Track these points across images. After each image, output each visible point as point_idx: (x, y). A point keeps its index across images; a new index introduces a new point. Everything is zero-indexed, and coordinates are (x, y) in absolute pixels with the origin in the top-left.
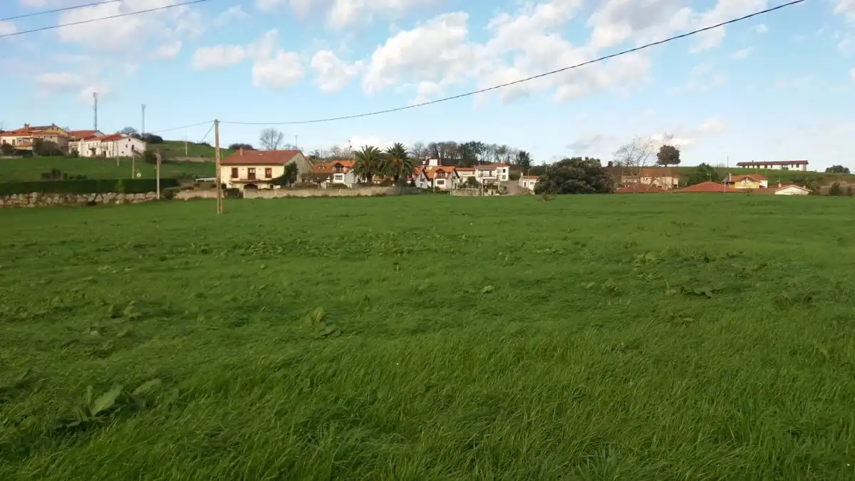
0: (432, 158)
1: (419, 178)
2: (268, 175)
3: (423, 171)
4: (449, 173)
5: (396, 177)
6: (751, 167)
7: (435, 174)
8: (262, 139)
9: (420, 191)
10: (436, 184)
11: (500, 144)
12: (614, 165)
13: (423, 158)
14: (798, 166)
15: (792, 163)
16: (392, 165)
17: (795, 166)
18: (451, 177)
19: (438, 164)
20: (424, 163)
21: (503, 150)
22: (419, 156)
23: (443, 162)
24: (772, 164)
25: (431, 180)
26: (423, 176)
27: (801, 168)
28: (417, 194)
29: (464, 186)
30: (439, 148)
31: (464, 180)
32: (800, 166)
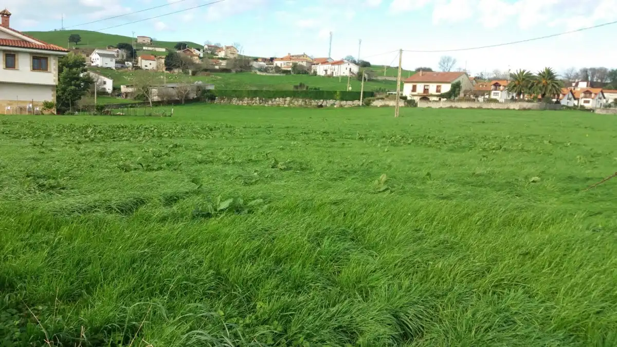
0: (582, 81)
1: (566, 97)
2: (438, 91)
3: (571, 91)
4: (596, 94)
5: (543, 95)
7: (582, 95)
8: (440, 64)
9: (564, 108)
10: (582, 102)
13: (573, 81)
16: (541, 85)
18: (597, 98)
19: (587, 86)
20: (574, 84)
22: (569, 78)
23: (592, 85)
25: (578, 99)
26: (571, 96)
28: (563, 110)
29: (610, 106)
30: (589, 73)
31: (610, 101)
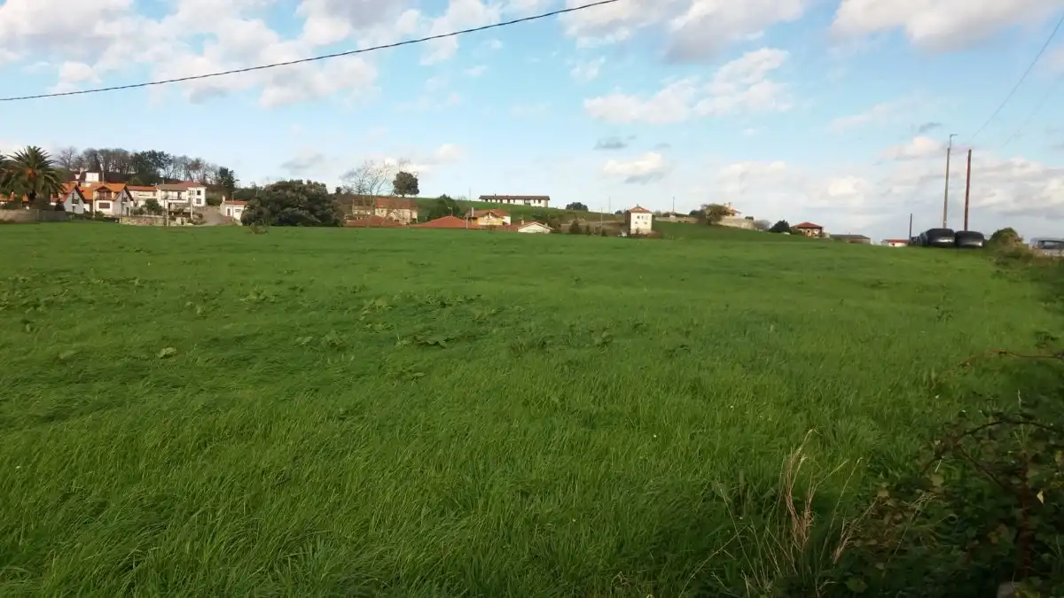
0: (89, 171)
1: (70, 198)
3: (77, 188)
4: (117, 193)
5: (32, 196)
6: (494, 201)
7: (96, 195)
9: (71, 216)
10: (97, 207)
11: (192, 156)
12: (343, 192)
13: (76, 170)
14: (540, 202)
15: (534, 198)
16: (25, 178)
17: (537, 201)
18: (120, 198)
19: (100, 179)
20: (78, 177)
21: (196, 165)
22: (69, 166)
23: (108, 177)
24: (515, 198)
25: (91, 202)
26: (77, 196)
27: (542, 204)
28: (69, 221)
29: (141, 212)
30: (101, 158)
31: (141, 203)
32: (543, 201)
